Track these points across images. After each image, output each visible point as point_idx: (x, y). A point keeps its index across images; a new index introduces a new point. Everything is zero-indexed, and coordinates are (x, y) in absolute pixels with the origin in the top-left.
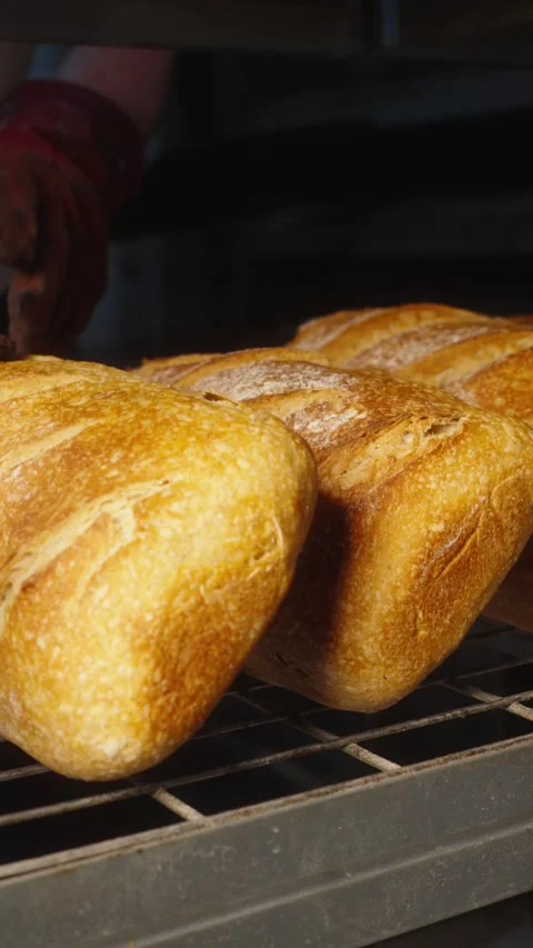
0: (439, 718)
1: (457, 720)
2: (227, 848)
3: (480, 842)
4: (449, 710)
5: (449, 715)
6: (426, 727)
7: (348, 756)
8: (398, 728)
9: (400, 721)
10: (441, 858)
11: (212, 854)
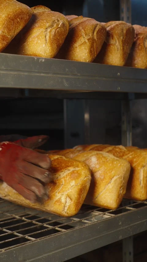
0: (43, 231)
1: (46, 231)
2: (6, 256)
3: (51, 253)
4: (44, 229)
5: (44, 230)
6: (40, 233)
7: (26, 239)
8: (35, 233)
9: (35, 232)
10: (44, 256)
11: (3, 257)
